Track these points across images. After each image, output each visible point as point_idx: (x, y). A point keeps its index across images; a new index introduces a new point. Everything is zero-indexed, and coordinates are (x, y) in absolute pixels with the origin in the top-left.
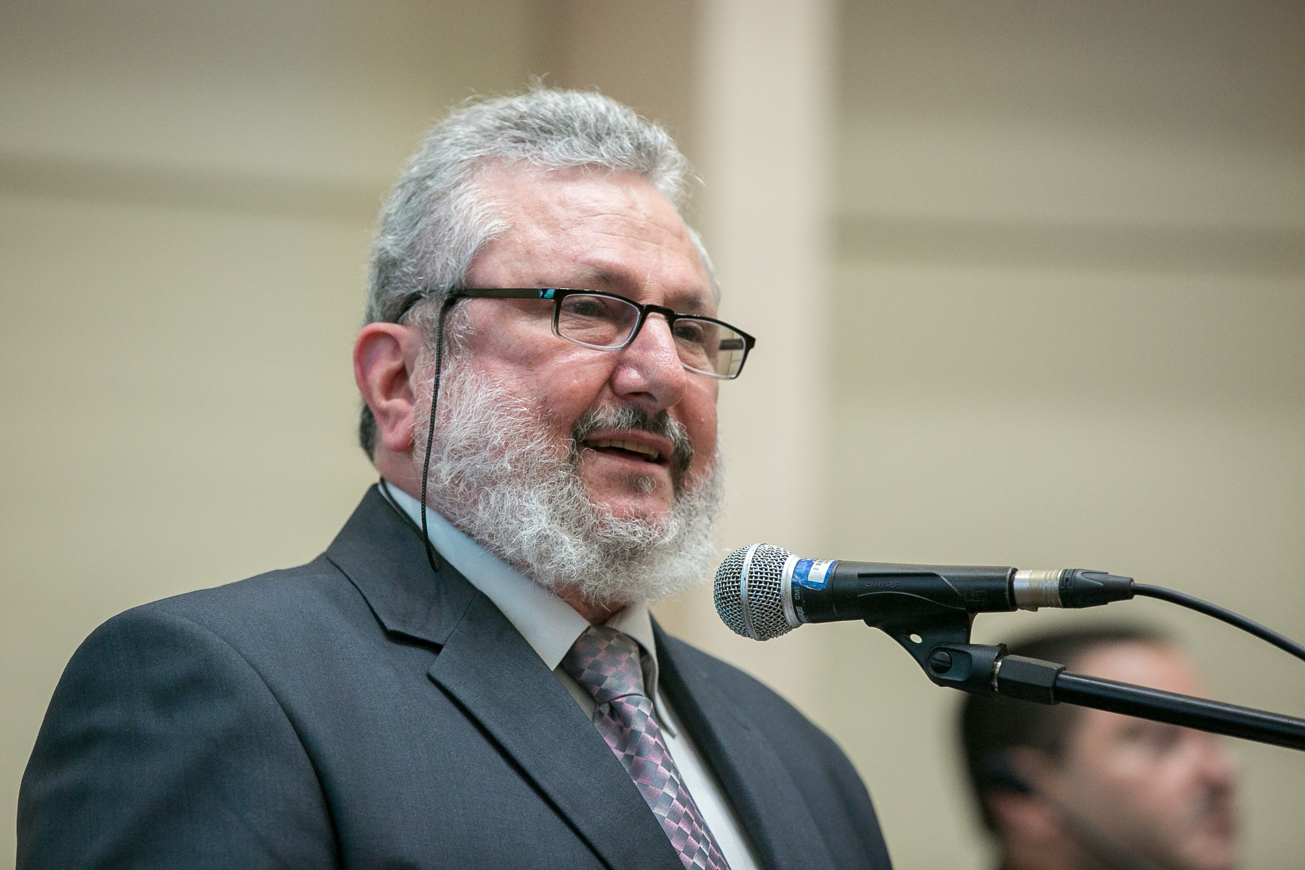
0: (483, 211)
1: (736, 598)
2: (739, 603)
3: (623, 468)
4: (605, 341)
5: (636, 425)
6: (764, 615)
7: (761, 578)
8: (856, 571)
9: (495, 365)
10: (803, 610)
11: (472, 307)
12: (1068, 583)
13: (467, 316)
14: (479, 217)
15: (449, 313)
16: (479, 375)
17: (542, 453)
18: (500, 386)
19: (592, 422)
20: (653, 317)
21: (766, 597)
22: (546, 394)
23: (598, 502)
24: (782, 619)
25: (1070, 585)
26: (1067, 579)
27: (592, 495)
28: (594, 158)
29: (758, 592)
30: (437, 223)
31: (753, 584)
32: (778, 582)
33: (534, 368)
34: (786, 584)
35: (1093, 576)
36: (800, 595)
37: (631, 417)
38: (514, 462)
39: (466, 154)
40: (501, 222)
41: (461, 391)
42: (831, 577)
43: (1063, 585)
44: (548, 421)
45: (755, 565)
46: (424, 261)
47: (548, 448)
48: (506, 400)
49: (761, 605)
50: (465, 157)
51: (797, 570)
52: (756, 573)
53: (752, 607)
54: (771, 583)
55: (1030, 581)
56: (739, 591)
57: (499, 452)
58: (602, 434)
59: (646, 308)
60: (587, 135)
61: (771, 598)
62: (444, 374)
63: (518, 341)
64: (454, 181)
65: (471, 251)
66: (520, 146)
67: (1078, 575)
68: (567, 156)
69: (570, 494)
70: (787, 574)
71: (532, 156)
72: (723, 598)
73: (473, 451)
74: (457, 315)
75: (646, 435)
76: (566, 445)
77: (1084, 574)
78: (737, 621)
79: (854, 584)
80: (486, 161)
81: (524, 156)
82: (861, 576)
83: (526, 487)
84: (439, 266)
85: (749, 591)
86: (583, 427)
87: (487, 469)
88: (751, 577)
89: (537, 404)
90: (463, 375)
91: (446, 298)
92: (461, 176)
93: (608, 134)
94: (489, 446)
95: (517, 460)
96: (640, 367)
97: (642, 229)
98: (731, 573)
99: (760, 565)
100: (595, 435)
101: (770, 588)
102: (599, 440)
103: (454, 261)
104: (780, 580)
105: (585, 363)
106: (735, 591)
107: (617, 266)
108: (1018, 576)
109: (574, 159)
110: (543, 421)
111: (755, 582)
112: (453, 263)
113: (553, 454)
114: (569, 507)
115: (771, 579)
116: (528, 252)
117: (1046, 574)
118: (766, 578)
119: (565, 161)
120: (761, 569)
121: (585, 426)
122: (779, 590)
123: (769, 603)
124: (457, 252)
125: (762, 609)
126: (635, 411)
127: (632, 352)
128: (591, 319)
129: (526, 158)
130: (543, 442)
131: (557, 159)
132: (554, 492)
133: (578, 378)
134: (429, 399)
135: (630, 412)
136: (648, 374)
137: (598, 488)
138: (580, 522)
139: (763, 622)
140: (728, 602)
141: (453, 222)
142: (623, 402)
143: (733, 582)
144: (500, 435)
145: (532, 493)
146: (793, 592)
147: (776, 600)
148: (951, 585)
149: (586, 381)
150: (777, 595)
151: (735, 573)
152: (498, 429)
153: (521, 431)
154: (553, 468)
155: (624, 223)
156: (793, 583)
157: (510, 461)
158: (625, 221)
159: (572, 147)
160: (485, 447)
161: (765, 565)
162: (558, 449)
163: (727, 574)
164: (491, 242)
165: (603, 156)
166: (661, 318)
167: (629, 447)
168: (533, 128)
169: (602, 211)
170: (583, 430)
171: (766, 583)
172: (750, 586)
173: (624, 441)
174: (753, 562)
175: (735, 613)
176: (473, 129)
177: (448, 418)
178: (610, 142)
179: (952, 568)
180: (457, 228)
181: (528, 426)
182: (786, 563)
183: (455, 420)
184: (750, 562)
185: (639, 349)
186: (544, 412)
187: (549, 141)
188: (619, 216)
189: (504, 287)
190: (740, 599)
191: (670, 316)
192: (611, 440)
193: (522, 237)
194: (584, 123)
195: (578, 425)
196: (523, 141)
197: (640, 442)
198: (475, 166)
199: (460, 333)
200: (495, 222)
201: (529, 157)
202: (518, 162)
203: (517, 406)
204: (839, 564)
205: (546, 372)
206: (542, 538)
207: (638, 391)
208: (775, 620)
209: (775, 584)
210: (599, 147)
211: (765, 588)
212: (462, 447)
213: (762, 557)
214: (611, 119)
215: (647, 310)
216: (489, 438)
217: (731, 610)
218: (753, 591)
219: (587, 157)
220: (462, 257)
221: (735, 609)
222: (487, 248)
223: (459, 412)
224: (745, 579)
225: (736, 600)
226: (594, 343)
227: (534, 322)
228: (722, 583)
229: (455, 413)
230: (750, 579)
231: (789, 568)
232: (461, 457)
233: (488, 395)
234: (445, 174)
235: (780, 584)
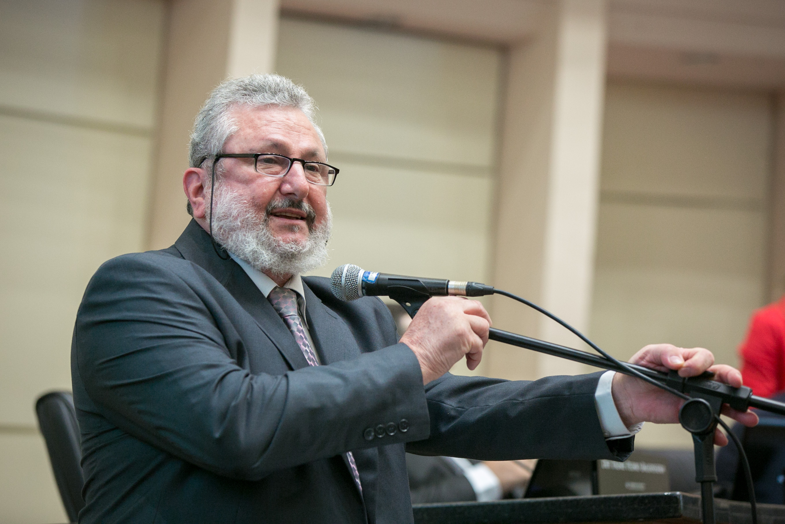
0: (229, 123)
1: (340, 284)
2: (341, 287)
3: (286, 223)
4: (277, 173)
5: (290, 206)
6: (350, 292)
7: (350, 277)
8: (387, 277)
9: (235, 184)
10: (365, 291)
11: (225, 161)
12: (469, 287)
13: (223, 165)
14: (227, 126)
15: (217, 164)
16: (227, 188)
17: (253, 218)
18: (235, 192)
19: (273, 206)
20: (296, 163)
21: (351, 285)
22: (254, 196)
23: (276, 237)
24: (357, 294)
25: (470, 288)
26: (469, 285)
27: (274, 234)
28: (273, 101)
29: (348, 283)
30: (212, 129)
31: (347, 279)
32: (356, 279)
33: (249, 185)
34: (360, 280)
35: (479, 285)
36: (365, 285)
37: (288, 203)
38: (242, 222)
39: (225, 101)
40: (236, 127)
41: (221, 194)
42: (378, 279)
43: (467, 287)
44: (255, 206)
45: (348, 272)
46: (208, 143)
47: (255, 217)
48: (238, 198)
49: (349, 288)
50: (224, 102)
51: (364, 275)
52: (348, 275)
53: (346, 288)
54: (354, 280)
55: (455, 285)
56: (341, 282)
57: (236, 218)
58: (277, 210)
59: (293, 160)
60: (271, 92)
61: (353, 285)
62: (215, 187)
63: (242, 174)
64: (220, 112)
65: (224, 139)
66: (245, 97)
67: (474, 284)
68: (263, 101)
69: (265, 234)
70: (360, 277)
71: (249, 101)
72: (334, 284)
73: (226, 218)
74: (219, 164)
75: (294, 210)
76: (263, 215)
77: (476, 284)
78: (339, 293)
79: (386, 283)
80: (232, 103)
81: (246, 101)
82: (389, 279)
83: (247, 232)
84: (212, 146)
85: (345, 282)
86: (270, 208)
87: (232, 225)
88: (346, 277)
89: (251, 199)
90: (221, 188)
91: (215, 158)
92: (222, 109)
93: (279, 91)
94: (232, 216)
95: (243, 221)
96: (290, 183)
97: (292, 127)
98: (338, 275)
99: (350, 272)
100: (275, 211)
101: (353, 282)
102: (276, 213)
103: (218, 143)
104: (357, 279)
105: (269, 182)
106: (340, 282)
107: (280, 140)
108: (450, 283)
109: (265, 102)
110: (253, 206)
111: (348, 279)
112: (217, 144)
113: (258, 218)
114: (264, 239)
115: (354, 278)
116: (246, 139)
117: (461, 283)
118: (352, 278)
119: (262, 103)
120: (350, 274)
121: (271, 207)
122: (357, 282)
123: (352, 287)
124: (219, 140)
125: (350, 289)
126: (289, 200)
127: (287, 177)
128: (271, 164)
129: (247, 102)
130: (253, 214)
131: (258, 102)
132: (258, 234)
133: (266, 189)
134: (209, 198)
135: (287, 201)
136: (293, 186)
137: (276, 231)
138: (270, 245)
139: (349, 294)
140: (336, 286)
141: (218, 127)
142: (285, 197)
143: (339, 278)
144: (236, 211)
145: (249, 234)
146: (362, 284)
147: (355, 286)
148: (424, 285)
149: (269, 190)
150: (356, 284)
151: (340, 275)
152: (235, 209)
153: (244, 210)
154: (257, 224)
155: (284, 124)
156: (363, 281)
157: (240, 222)
158: (285, 124)
159: (265, 97)
160: (230, 216)
161: (352, 273)
162: (259, 217)
163: (337, 275)
164: (232, 135)
165: (276, 100)
166: (299, 164)
167: (288, 215)
168: (250, 90)
169: (275, 120)
170: (270, 209)
171: (352, 279)
172: (345, 280)
173: (286, 213)
174: (347, 271)
175: (339, 290)
176: (228, 90)
177: (216, 205)
178: (280, 95)
179: (425, 279)
180: (219, 131)
181: (247, 208)
182: (360, 272)
183: (218, 206)
184: (346, 271)
185: (290, 176)
186: (253, 203)
187: (256, 95)
188: (282, 122)
189: (237, 153)
190: (341, 285)
191: (303, 163)
192: (280, 212)
193: (243, 133)
194: (270, 87)
195: (268, 207)
196: (246, 95)
197: (292, 213)
198: (228, 105)
199: (220, 171)
200: (233, 127)
201: (248, 102)
202: (244, 104)
203: (242, 200)
204: (380, 274)
205: (254, 186)
206: (254, 252)
207: (289, 192)
208: (354, 294)
209: (355, 280)
210: (275, 97)
211: (351, 281)
212: (222, 216)
213: (350, 269)
214: (281, 85)
215: (293, 161)
216: (232, 213)
217: (337, 289)
218: (346, 282)
219: (270, 101)
220: (221, 142)
221: (339, 289)
222: (230, 138)
223: (220, 203)
224: (344, 277)
225: (340, 285)
226: (272, 174)
227: (249, 167)
228: (335, 278)
229: (219, 203)
230: (346, 278)
231: (361, 275)
232: (221, 220)
233: (231, 196)
234: (216, 109)
235: (357, 280)
